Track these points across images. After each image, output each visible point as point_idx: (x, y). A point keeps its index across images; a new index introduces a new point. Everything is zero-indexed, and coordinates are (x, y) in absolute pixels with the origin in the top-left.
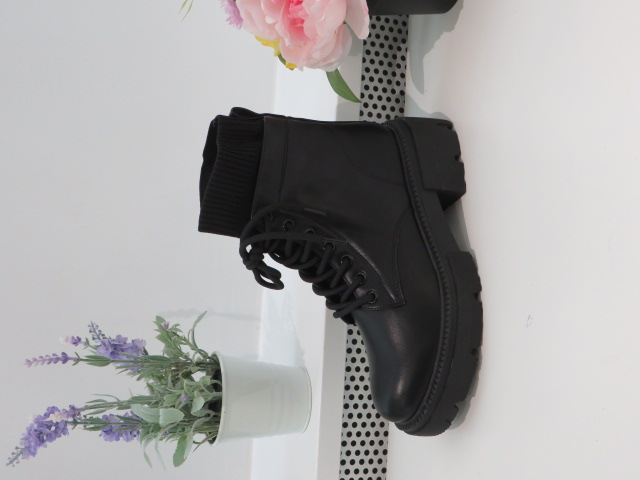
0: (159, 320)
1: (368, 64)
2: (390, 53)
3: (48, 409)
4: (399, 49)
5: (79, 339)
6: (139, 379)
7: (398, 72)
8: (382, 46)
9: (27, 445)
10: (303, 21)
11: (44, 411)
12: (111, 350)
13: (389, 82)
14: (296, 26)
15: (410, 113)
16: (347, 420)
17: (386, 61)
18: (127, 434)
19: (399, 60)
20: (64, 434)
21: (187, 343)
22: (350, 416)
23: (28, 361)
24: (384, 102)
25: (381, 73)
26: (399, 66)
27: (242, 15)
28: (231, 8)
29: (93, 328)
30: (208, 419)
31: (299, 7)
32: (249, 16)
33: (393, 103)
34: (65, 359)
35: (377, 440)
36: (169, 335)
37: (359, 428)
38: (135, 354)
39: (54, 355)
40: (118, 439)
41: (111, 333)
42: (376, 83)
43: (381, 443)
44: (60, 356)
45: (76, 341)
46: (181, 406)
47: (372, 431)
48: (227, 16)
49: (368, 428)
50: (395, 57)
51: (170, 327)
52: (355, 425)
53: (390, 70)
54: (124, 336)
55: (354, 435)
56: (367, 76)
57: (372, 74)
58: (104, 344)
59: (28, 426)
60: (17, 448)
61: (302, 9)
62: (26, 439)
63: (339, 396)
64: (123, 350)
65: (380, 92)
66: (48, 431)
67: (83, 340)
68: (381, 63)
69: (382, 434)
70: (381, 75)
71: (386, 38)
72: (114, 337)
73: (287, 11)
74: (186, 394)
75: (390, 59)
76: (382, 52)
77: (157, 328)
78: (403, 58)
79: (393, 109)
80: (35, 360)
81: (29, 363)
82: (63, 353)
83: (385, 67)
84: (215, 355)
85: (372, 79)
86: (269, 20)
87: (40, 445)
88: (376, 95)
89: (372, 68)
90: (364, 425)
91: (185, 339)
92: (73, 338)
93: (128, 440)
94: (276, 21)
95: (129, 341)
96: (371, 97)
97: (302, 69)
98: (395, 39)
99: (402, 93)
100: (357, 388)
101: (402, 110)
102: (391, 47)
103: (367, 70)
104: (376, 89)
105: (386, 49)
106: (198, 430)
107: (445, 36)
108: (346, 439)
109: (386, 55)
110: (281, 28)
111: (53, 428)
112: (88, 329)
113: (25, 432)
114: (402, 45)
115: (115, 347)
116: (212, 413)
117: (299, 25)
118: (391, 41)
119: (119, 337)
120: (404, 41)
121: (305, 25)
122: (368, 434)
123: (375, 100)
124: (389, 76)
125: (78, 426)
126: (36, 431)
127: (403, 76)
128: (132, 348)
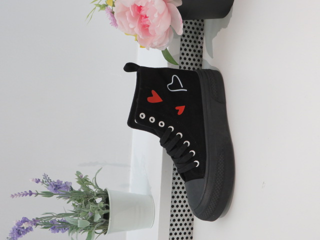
0: (78, 173)
1: (183, 42)
2: (195, 36)
3: (23, 218)
4: (200, 34)
5: (39, 180)
6: (68, 203)
7: (199, 45)
8: (191, 32)
9: (13, 236)
10: (148, 26)
11: (21, 219)
12: (54, 187)
13: (195, 51)
14: (145, 28)
15: (205, 67)
16: (172, 222)
17: (193, 40)
18: (62, 229)
19: (199, 40)
20: (31, 231)
21: (92, 184)
22: (174, 220)
23: (12, 195)
24: (192, 61)
25: (190, 46)
26: (199, 43)
27: (118, 22)
28: (112, 18)
29: (45, 176)
30: (102, 223)
31: (146, 19)
32: (121, 23)
33: (196, 62)
34: (31, 193)
35: (187, 232)
36: (83, 181)
37: (178, 226)
38: (66, 190)
39: (25, 192)
40: (58, 232)
41: (54, 179)
42: (188, 52)
43: (190, 233)
44: (28, 192)
45: (38, 181)
46: (89, 218)
47: (185, 227)
48: (110, 21)
49: (183, 226)
50: (197, 38)
51: (83, 177)
52: (176, 225)
53: (195, 45)
54: (61, 180)
55: (176, 229)
56: (183, 48)
57: (186, 47)
58: (51, 185)
59: (13, 227)
60: (7, 238)
61: (148, 20)
62: (12, 233)
63: (168, 211)
64: (60, 188)
65: (190, 56)
66: (23, 230)
67: (41, 181)
68: (190, 41)
69: (190, 229)
70: (190, 47)
71: (193, 28)
72: (56, 181)
73: (140, 21)
74: (91, 212)
75: (195, 39)
76: (191, 35)
77: (77, 177)
78: (202, 38)
79: (196, 65)
80: (16, 195)
81: (13, 196)
82: (30, 191)
83: (193, 43)
84: (106, 190)
85: (185, 50)
86: (131, 26)
87: (19, 237)
88: (187, 58)
89: (186, 44)
90: (181, 225)
91: (91, 182)
92: (36, 179)
93: (63, 232)
94: (135, 26)
95: (63, 183)
96: (185, 59)
97: (148, 49)
98: (198, 29)
99: (201, 56)
100: (177, 206)
101: (201, 65)
102: (195, 33)
103: (183, 45)
104: (188, 55)
105: (193, 34)
106: (98, 228)
107: (223, 30)
108: (172, 232)
109: (193, 37)
110: (137, 30)
111: (25, 228)
112: (43, 177)
113: (11, 230)
114: (201, 32)
115: (56, 186)
116: (105, 220)
117: (147, 28)
118: (195, 30)
119: (58, 181)
120: (202, 30)
121: (150, 28)
122: (183, 229)
123: (187, 61)
124: (195, 48)
125: (38, 226)
126: (17, 229)
127: (202, 47)
128: (65, 186)
